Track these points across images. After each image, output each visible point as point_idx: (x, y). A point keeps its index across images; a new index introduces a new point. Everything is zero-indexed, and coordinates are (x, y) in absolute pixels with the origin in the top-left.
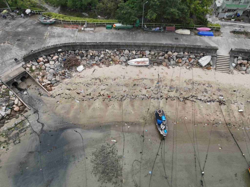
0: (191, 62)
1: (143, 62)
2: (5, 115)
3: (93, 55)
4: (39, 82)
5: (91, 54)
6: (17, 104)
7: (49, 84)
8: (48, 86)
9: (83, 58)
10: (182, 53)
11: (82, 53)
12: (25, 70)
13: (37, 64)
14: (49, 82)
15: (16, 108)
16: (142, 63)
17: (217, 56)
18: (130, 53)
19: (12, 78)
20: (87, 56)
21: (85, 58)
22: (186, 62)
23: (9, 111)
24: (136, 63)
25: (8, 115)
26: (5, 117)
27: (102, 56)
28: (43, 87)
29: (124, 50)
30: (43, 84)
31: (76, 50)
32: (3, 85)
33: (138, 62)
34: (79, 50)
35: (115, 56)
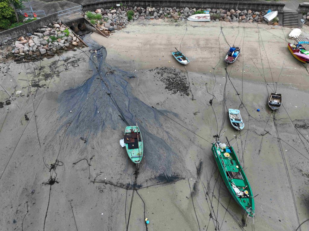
0: (255, 19)
1: (205, 17)
2: (64, 47)
3: (151, 11)
4: (97, 27)
5: (150, 10)
6: (75, 40)
7: (106, 30)
8: (106, 31)
9: (141, 14)
10: (246, 11)
11: (141, 9)
12: (84, 17)
13: (95, 13)
14: (107, 29)
15: (74, 43)
16: (203, 18)
17: (284, 13)
18: (191, 10)
19: (70, 20)
20: (145, 12)
21: (143, 14)
22: (250, 19)
23: (67, 44)
24: (196, 18)
25: (66, 47)
26: (63, 48)
27: (161, 12)
28: (100, 31)
29: (184, 8)
30: (101, 29)
31: (135, 7)
32: (63, 25)
33: (199, 17)
34: (137, 7)
35: (174, 13)
